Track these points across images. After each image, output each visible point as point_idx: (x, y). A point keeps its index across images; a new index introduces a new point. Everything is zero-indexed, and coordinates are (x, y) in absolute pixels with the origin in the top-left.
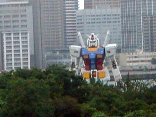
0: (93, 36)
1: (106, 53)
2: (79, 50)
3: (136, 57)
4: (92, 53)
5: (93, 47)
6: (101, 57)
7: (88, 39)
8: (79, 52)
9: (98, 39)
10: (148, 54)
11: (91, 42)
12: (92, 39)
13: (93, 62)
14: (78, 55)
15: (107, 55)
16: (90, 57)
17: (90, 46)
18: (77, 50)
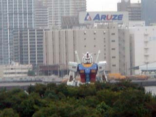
0: (88, 54)
1: (99, 68)
2: (77, 66)
3: (12, 69)
4: (88, 69)
5: (88, 63)
6: (94, 71)
7: (83, 57)
8: (76, 68)
9: (92, 57)
10: (23, 66)
11: (86, 59)
12: (88, 57)
13: (88, 76)
14: (76, 70)
15: (99, 70)
16: (86, 72)
17: (85, 62)
18: (75, 65)
